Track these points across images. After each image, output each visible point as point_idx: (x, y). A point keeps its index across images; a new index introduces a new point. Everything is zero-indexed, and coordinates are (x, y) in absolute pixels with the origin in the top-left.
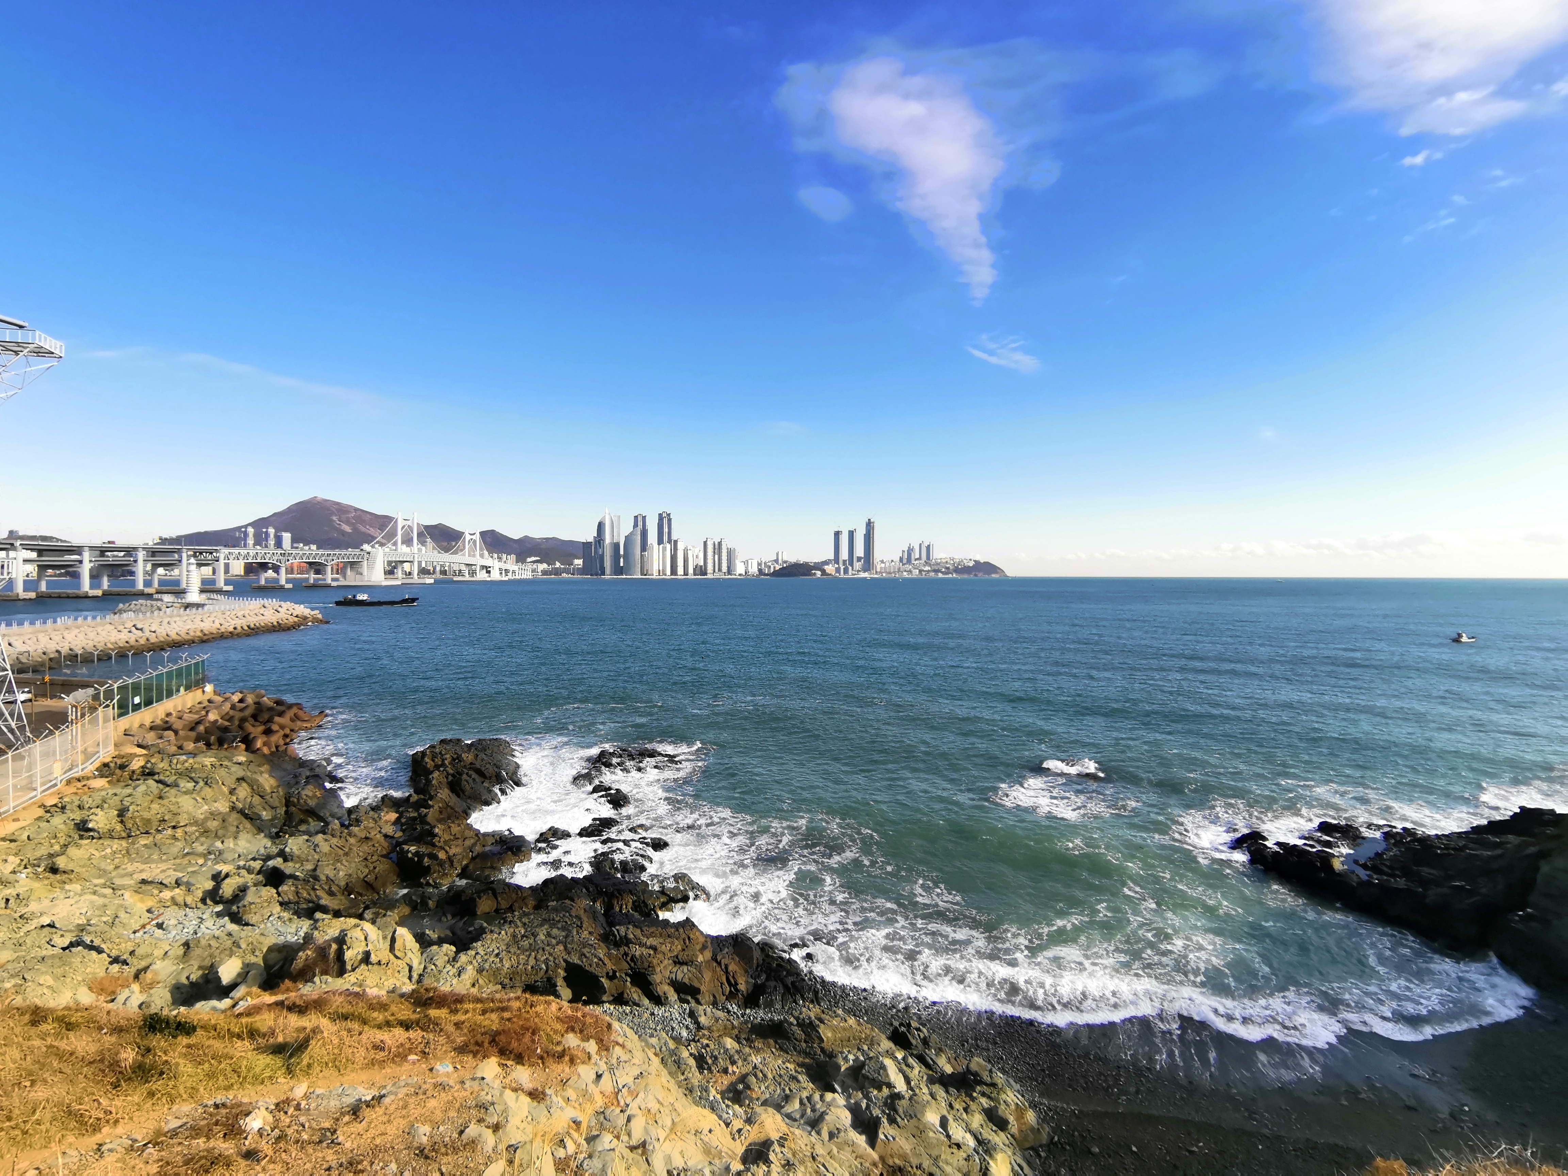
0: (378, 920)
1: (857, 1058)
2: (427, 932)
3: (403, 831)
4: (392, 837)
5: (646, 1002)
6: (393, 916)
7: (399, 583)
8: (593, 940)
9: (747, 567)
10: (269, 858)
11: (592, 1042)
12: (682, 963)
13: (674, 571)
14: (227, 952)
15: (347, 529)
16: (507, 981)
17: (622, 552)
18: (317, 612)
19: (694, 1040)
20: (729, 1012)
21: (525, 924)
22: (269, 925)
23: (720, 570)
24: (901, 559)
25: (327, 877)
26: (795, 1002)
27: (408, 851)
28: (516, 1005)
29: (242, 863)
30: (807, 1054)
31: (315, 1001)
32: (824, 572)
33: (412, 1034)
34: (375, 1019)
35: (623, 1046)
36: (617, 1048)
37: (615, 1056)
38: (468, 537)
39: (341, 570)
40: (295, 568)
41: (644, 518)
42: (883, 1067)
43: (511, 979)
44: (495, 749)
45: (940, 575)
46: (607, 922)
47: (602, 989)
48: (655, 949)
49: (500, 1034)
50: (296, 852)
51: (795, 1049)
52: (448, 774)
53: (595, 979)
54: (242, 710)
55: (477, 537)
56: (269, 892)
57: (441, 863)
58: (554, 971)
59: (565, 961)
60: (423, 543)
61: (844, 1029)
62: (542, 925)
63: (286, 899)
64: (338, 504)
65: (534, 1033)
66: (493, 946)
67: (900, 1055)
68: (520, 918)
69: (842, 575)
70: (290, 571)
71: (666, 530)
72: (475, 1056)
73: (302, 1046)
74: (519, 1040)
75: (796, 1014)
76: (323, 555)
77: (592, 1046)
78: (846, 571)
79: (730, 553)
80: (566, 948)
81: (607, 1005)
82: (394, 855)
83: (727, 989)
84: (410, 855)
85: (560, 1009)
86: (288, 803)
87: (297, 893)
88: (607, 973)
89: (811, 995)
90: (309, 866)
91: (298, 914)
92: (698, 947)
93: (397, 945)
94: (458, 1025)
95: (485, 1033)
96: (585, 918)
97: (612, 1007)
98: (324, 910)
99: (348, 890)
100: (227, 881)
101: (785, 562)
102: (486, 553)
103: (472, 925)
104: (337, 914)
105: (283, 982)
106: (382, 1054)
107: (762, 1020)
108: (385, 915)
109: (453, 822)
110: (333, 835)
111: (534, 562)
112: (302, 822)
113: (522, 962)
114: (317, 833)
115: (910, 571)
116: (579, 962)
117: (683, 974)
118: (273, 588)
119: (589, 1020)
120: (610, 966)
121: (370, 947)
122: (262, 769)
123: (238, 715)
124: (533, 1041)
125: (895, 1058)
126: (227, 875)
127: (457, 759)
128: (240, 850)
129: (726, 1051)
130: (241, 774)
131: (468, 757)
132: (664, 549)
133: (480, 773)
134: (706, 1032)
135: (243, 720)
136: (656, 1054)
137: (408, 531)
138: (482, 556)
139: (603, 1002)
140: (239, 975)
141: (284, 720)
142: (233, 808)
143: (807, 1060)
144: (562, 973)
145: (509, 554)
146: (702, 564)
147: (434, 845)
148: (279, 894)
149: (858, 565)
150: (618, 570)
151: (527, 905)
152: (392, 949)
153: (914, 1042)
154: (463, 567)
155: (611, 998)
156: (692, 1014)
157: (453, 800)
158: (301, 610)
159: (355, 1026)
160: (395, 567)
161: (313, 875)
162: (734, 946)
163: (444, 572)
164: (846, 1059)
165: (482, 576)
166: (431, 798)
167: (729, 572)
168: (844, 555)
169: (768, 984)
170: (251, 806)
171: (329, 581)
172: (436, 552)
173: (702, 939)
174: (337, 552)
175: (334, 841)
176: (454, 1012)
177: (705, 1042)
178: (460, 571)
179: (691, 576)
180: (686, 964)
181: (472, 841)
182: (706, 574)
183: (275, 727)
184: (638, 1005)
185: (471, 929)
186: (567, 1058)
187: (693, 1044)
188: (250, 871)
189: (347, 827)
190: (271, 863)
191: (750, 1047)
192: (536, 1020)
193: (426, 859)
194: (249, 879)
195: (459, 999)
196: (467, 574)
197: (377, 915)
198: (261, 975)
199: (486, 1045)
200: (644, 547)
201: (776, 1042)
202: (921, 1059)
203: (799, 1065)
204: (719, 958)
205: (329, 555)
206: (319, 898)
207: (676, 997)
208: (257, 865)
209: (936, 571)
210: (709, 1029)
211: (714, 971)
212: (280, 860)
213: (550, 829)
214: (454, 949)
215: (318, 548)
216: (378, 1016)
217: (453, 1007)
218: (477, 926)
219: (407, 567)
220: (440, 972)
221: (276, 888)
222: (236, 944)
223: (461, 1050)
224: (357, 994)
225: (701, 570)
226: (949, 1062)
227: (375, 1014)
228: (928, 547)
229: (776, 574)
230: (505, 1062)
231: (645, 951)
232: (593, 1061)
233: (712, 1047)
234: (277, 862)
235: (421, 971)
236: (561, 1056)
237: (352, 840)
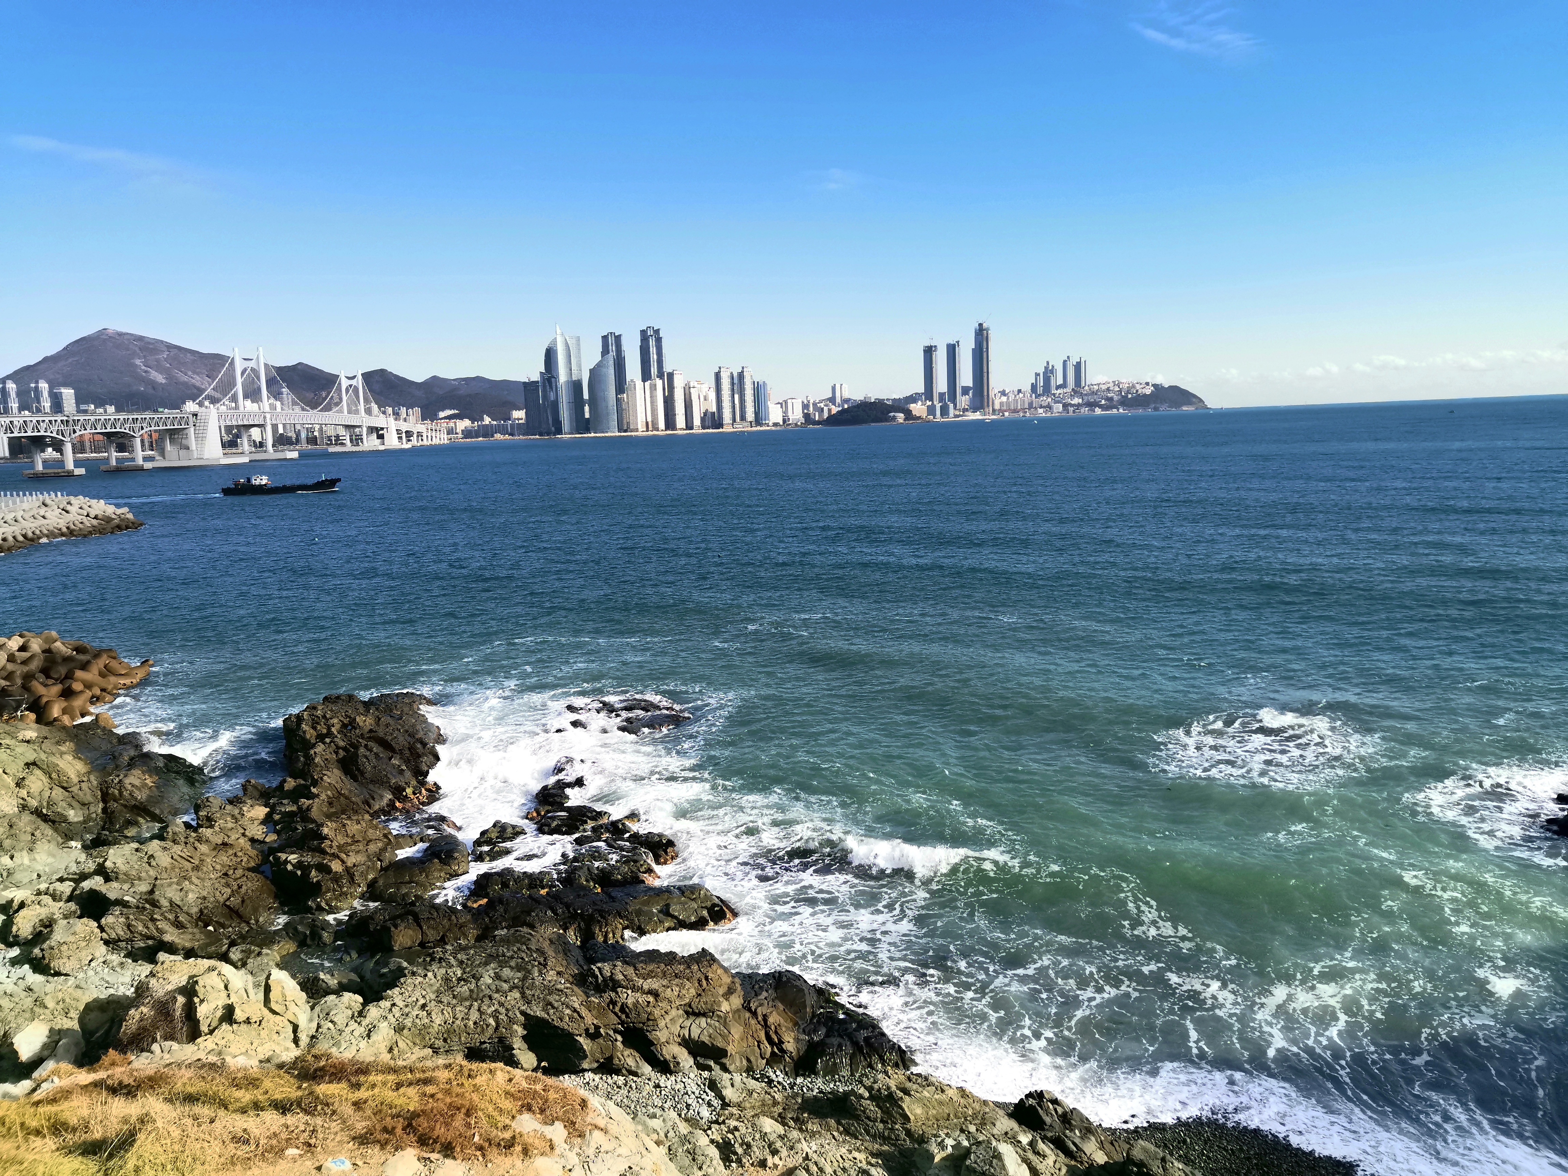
0: (250, 961)
1: (959, 1143)
2: (322, 976)
3: (278, 833)
4: (263, 842)
5: (647, 1069)
6: (272, 954)
7: (246, 460)
8: (563, 984)
9: (785, 412)
10: (84, 877)
11: (559, 1126)
12: (698, 1015)
13: (670, 423)
14: (28, 1015)
15: (160, 379)
16: (439, 1043)
17: (586, 396)
18: (125, 510)
19: (716, 1122)
20: (770, 1082)
21: (461, 963)
22: (91, 973)
23: (743, 418)
24: (1034, 388)
25: (171, 902)
26: (870, 1066)
27: (286, 862)
28: (443, 1075)
29: (43, 886)
30: (885, 1139)
31: (150, 1079)
32: (908, 414)
33: (290, 1119)
34: (237, 1100)
35: (605, 1131)
36: (597, 1134)
37: (593, 1145)
38: (345, 383)
39: (156, 444)
40: (87, 444)
41: (618, 338)
42: (998, 1156)
43: (445, 1040)
44: (406, 709)
45: (1098, 411)
46: (585, 957)
47: (582, 1054)
48: (655, 994)
49: (419, 1116)
50: (122, 866)
51: (868, 1132)
52: (338, 747)
53: (568, 1038)
54: (25, 662)
55: (359, 382)
56: (88, 926)
57: (337, 878)
58: (508, 1028)
59: (523, 1013)
60: (276, 395)
61: (941, 1103)
62: (486, 964)
63: (113, 936)
64: (141, 338)
65: (468, 1114)
66: (417, 994)
67: (1025, 1139)
68: (454, 954)
69: (939, 418)
70: (79, 447)
71: (654, 357)
72: (383, 1147)
73: (127, 1141)
74: (447, 1124)
75: (867, 1082)
76: (126, 421)
77: (558, 1132)
78: (944, 411)
79: (759, 391)
80: (523, 995)
81: (589, 1076)
82: (266, 868)
83: (768, 1049)
84: (289, 867)
85: (510, 1080)
86: (105, 797)
87: (129, 926)
88: (587, 1030)
89: (894, 1056)
90: (144, 887)
91: (134, 955)
92: (721, 991)
93: (274, 995)
94: (358, 1105)
95: (398, 1116)
96: (550, 952)
97: (597, 1078)
98: (171, 949)
99: (203, 919)
100: (22, 913)
101: (847, 401)
102: (375, 407)
103: (386, 965)
104: (189, 954)
105: (105, 1054)
106: (246, 1148)
107: (821, 1092)
108: (259, 954)
109: (349, 818)
110: (174, 841)
111: (450, 417)
112: (129, 823)
113: (460, 1016)
114: (152, 838)
115: (1049, 407)
116: (544, 1015)
117: (699, 1029)
118: (57, 476)
119: (552, 1095)
120: (590, 1019)
121: (234, 999)
122: (63, 748)
123: (20, 670)
124: (468, 1125)
125: (1016, 1143)
126: (22, 905)
127: (349, 725)
128: (39, 868)
129: (764, 1136)
130: (31, 756)
131: (365, 722)
132: (653, 388)
133: (385, 745)
134: (735, 1111)
135: (28, 677)
136: (658, 1143)
137: (252, 376)
138: (368, 411)
139: (584, 1070)
140: (45, 1046)
141: (90, 675)
142: (24, 807)
143: (885, 1148)
144: (520, 1031)
145: (409, 406)
146: (714, 409)
147: (323, 852)
148: (102, 929)
149: (964, 401)
150: (583, 425)
151: (466, 937)
152: (267, 1001)
153: (1048, 1120)
154: (342, 431)
155: (596, 1065)
156: (713, 1085)
157: (347, 786)
158: (101, 507)
159: (205, 1111)
160: (238, 436)
161: (150, 899)
162: (776, 989)
163: (312, 440)
164: (942, 1146)
165: (371, 443)
166: (315, 783)
167: (758, 421)
168: (941, 385)
169: (828, 1041)
170: (50, 804)
171: (140, 462)
172: (297, 409)
173: (727, 980)
174: (148, 415)
175: (177, 849)
176: (357, 1086)
177: (733, 1123)
178: (337, 437)
179: (697, 429)
180: (704, 1015)
181: (380, 845)
182: (720, 425)
183: (77, 686)
184: (635, 1074)
185: (385, 970)
186: (518, 1148)
187: (715, 1127)
188: (55, 897)
189: (195, 830)
190: (86, 885)
191: (801, 1130)
192: (475, 1096)
193: (313, 873)
194: (56, 908)
195: (364, 1070)
196: (348, 442)
197: (248, 953)
198: (77, 1044)
199: (399, 1131)
200: (621, 385)
201: (839, 1123)
202: (1059, 1144)
203: (873, 1155)
204: (753, 1006)
205: (135, 421)
206: (161, 931)
207: (691, 1061)
208: (66, 888)
209: (1092, 405)
210: (739, 1105)
211: (746, 1025)
212: (99, 879)
213: (494, 825)
214: (360, 999)
215: (118, 410)
216: (245, 1096)
217: (353, 1079)
218: (392, 966)
219: (255, 433)
220: (341, 1032)
221: (97, 919)
222: (39, 1003)
223: (363, 1140)
224: (212, 1066)
225: (713, 420)
226: (1102, 1147)
227: (239, 1094)
228: (1078, 366)
229: (833, 420)
230: (426, 1155)
231: (642, 999)
232: (557, 1151)
233: (743, 1130)
234: (96, 883)
235: (313, 1032)
236: (509, 1145)
237: (203, 848)
